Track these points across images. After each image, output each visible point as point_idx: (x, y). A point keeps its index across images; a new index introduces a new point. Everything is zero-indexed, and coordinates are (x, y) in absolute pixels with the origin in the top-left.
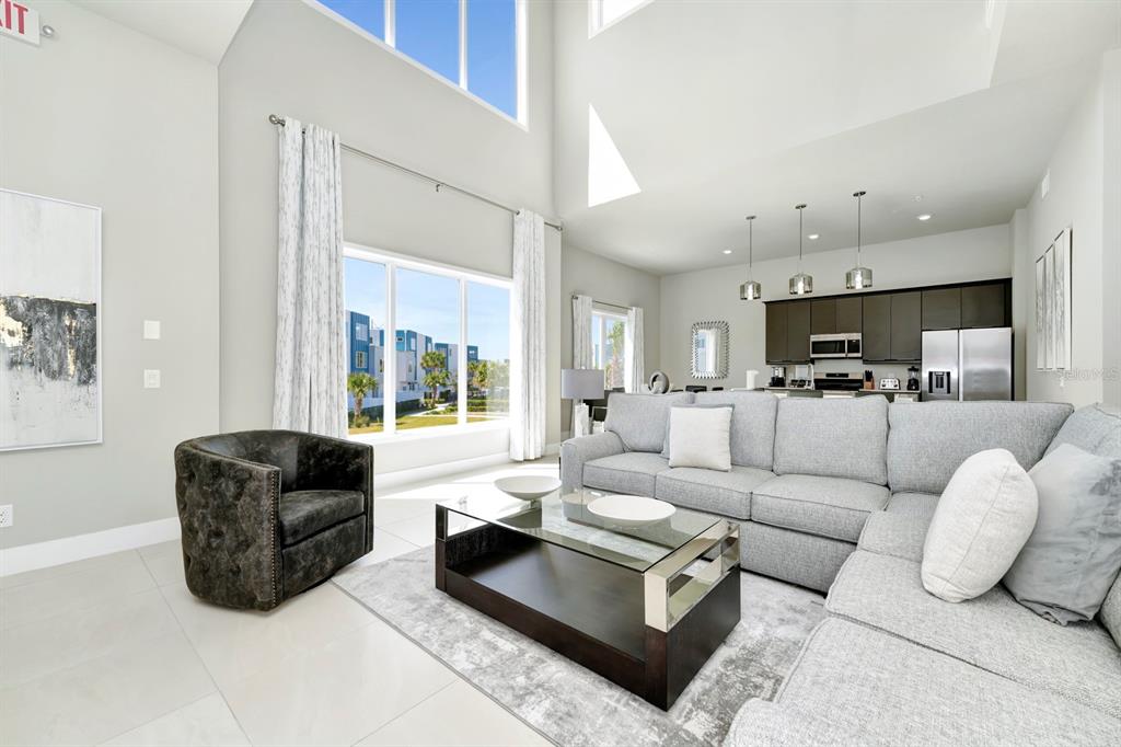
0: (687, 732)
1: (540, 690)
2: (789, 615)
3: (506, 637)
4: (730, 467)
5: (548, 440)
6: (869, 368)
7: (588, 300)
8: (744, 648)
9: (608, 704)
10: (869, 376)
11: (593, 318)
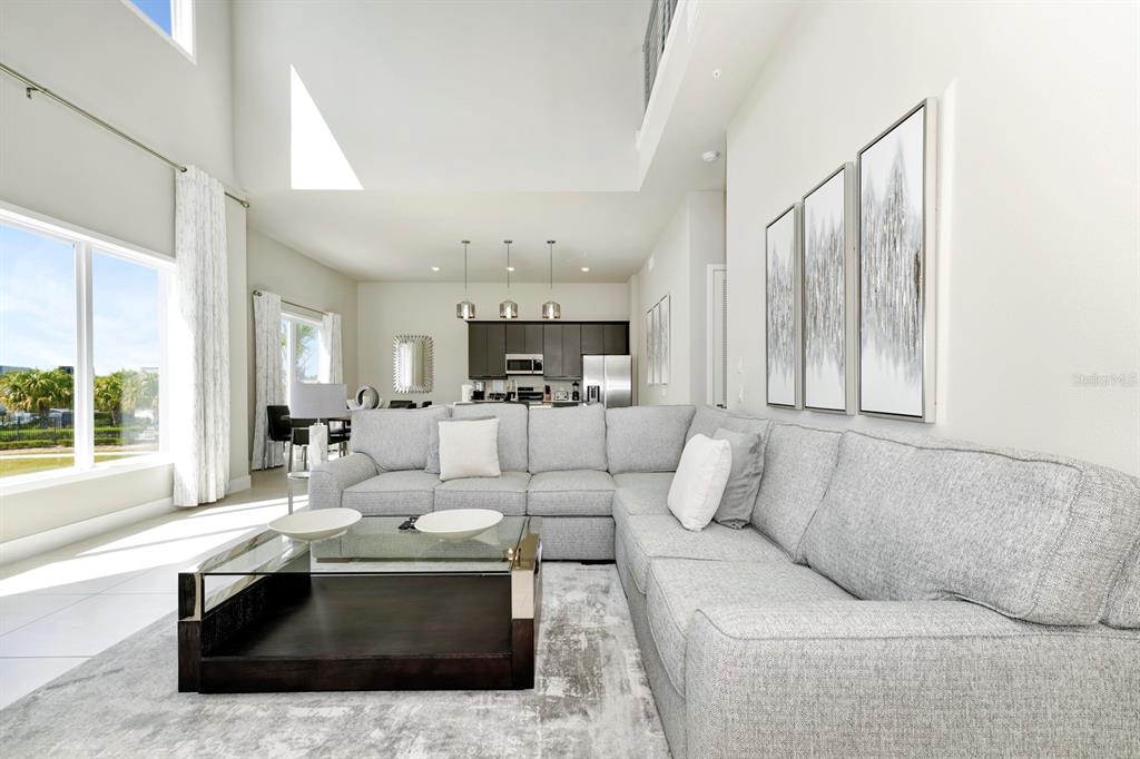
0: (550, 697)
1: (404, 732)
2: (567, 584)
3: (328, 703)
4: (499, 473)
5: (232, 476)
6: (548, 383)
7: (277, 298)
8: (553, 619)
9: (479, 711)
10: (548, 390)
11: (283, 321)
